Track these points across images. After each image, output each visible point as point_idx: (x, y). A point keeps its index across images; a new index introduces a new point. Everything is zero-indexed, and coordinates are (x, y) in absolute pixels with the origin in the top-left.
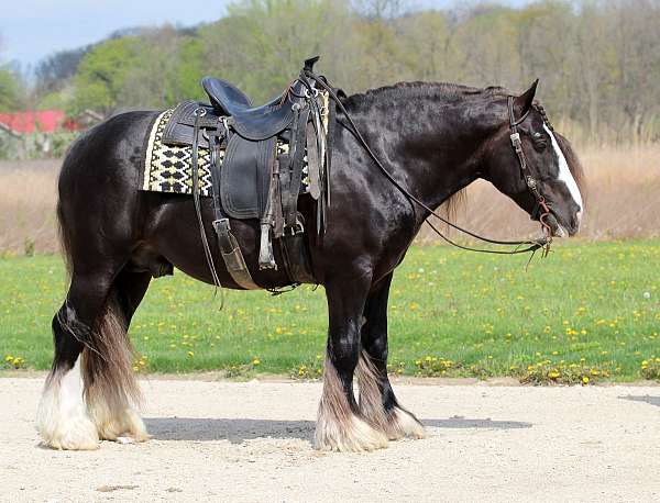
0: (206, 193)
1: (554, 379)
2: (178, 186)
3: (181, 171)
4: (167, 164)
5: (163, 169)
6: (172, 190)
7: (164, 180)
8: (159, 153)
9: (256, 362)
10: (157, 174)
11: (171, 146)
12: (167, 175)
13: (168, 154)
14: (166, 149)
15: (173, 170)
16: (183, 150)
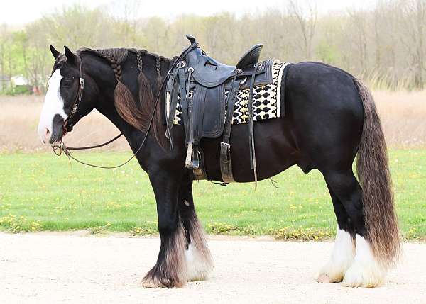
1: (297, 237)
9: (109, 224)
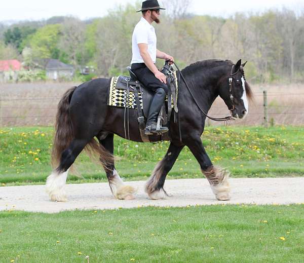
0: (133, 107)
2: (122, 104)
3: (123, 99)
4: (118, 96)
5: (117, 98)
6: (120, 106)
7: (117, 102)
8: (115, 92)
10: (114, 99)
11: (119, 90)
12: (118, 100)
13: (118, 92)
14: (118, 91)
15: (120, 98)
16: (124, 91)
